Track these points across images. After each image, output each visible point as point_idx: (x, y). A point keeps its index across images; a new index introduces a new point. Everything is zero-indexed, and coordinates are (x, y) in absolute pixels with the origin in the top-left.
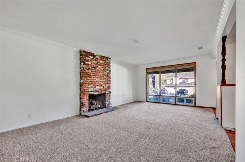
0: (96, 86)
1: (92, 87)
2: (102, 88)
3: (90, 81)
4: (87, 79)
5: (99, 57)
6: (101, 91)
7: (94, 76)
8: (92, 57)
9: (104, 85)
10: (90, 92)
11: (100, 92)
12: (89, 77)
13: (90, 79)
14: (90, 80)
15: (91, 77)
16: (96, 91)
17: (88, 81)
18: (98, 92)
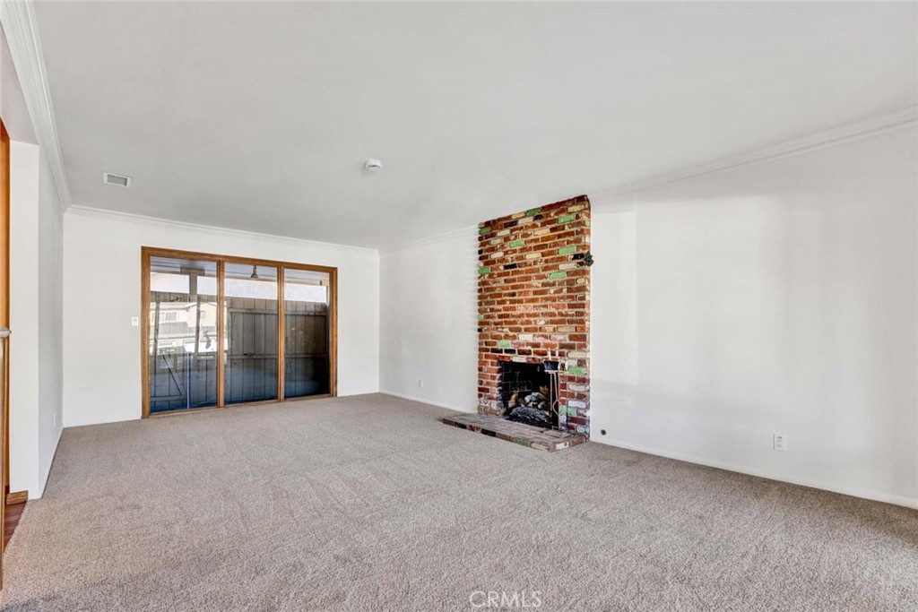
0: (519, 330)
1: (507, 337)
2: (540, 340)
3: (500, 317)
4: (492, 310)
5: (529, 220)
6: (536, 353)
7: (514, 295)
8: (506, 232)
9: (550, 328)
10: (501, 351)
11: (534, 359)
12: (499, 303)
13: (501, 307)
14: (500, 310)
15: (503, 302)
16: (522, 353)
17: (496, 314)
18: (525, 356)
